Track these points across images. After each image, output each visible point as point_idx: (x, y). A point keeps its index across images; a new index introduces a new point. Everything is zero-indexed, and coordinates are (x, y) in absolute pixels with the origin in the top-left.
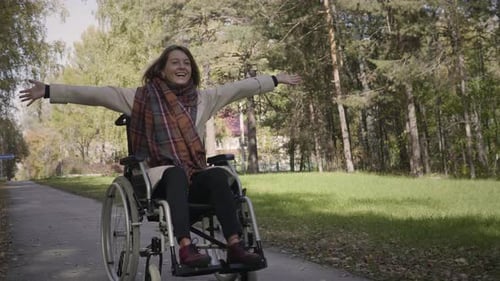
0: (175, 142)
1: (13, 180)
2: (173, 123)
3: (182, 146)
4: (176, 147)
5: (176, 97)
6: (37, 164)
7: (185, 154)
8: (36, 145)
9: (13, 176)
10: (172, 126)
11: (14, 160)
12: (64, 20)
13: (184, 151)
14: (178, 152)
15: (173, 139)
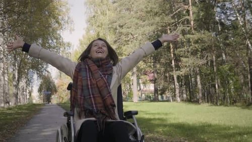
0: (94, 97)
1: (50, 103)
2: (94, 84)
3: (99, 100)
4: (95, 101)
5: (97, 68)
6: (62, 96)
7: (100, 105)
8: (62, 87)
9: (50, 102)
10: (93, 86)
11: (51, 94)
12: (71, 33)
13: (100, 103)
14: (95, 104)
15: (93, 95)
